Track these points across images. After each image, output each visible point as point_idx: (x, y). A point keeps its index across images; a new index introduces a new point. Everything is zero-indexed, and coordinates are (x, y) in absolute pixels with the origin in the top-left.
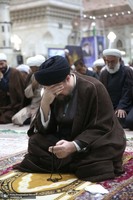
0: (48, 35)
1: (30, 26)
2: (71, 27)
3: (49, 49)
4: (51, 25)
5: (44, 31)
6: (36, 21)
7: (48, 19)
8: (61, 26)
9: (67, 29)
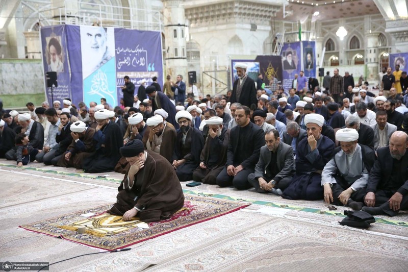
0: (236, 40)
1: (213, 28)
2: (269, 28)
3: (233, 61)
4: (241, 27)
5: (231, 35)
6: (221, 21)
7: (237, 18)
8: (254, 28)
9: (264, 31)
